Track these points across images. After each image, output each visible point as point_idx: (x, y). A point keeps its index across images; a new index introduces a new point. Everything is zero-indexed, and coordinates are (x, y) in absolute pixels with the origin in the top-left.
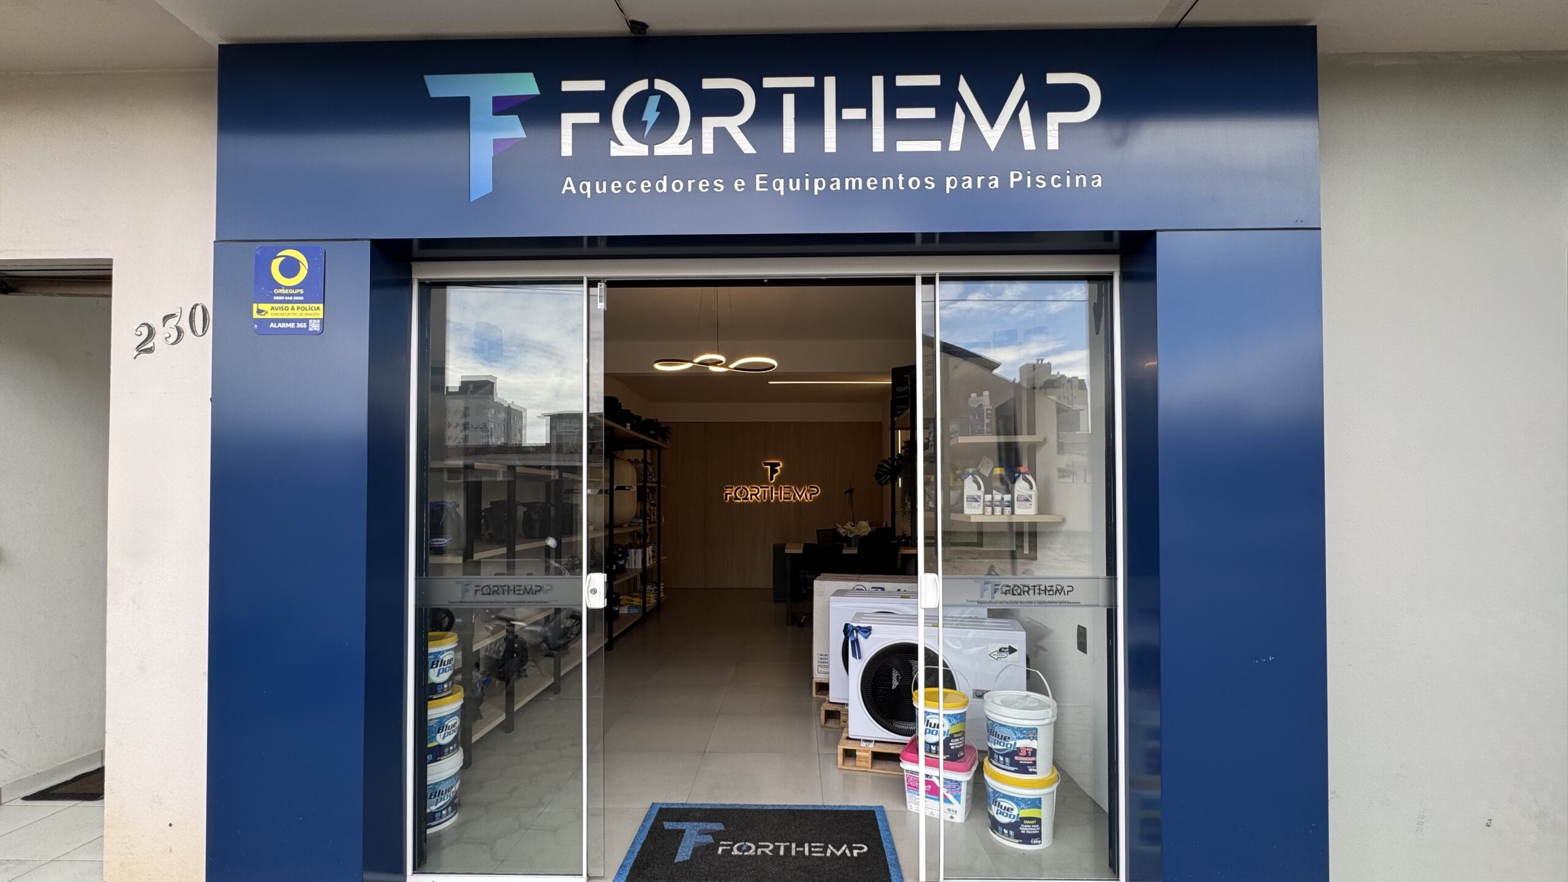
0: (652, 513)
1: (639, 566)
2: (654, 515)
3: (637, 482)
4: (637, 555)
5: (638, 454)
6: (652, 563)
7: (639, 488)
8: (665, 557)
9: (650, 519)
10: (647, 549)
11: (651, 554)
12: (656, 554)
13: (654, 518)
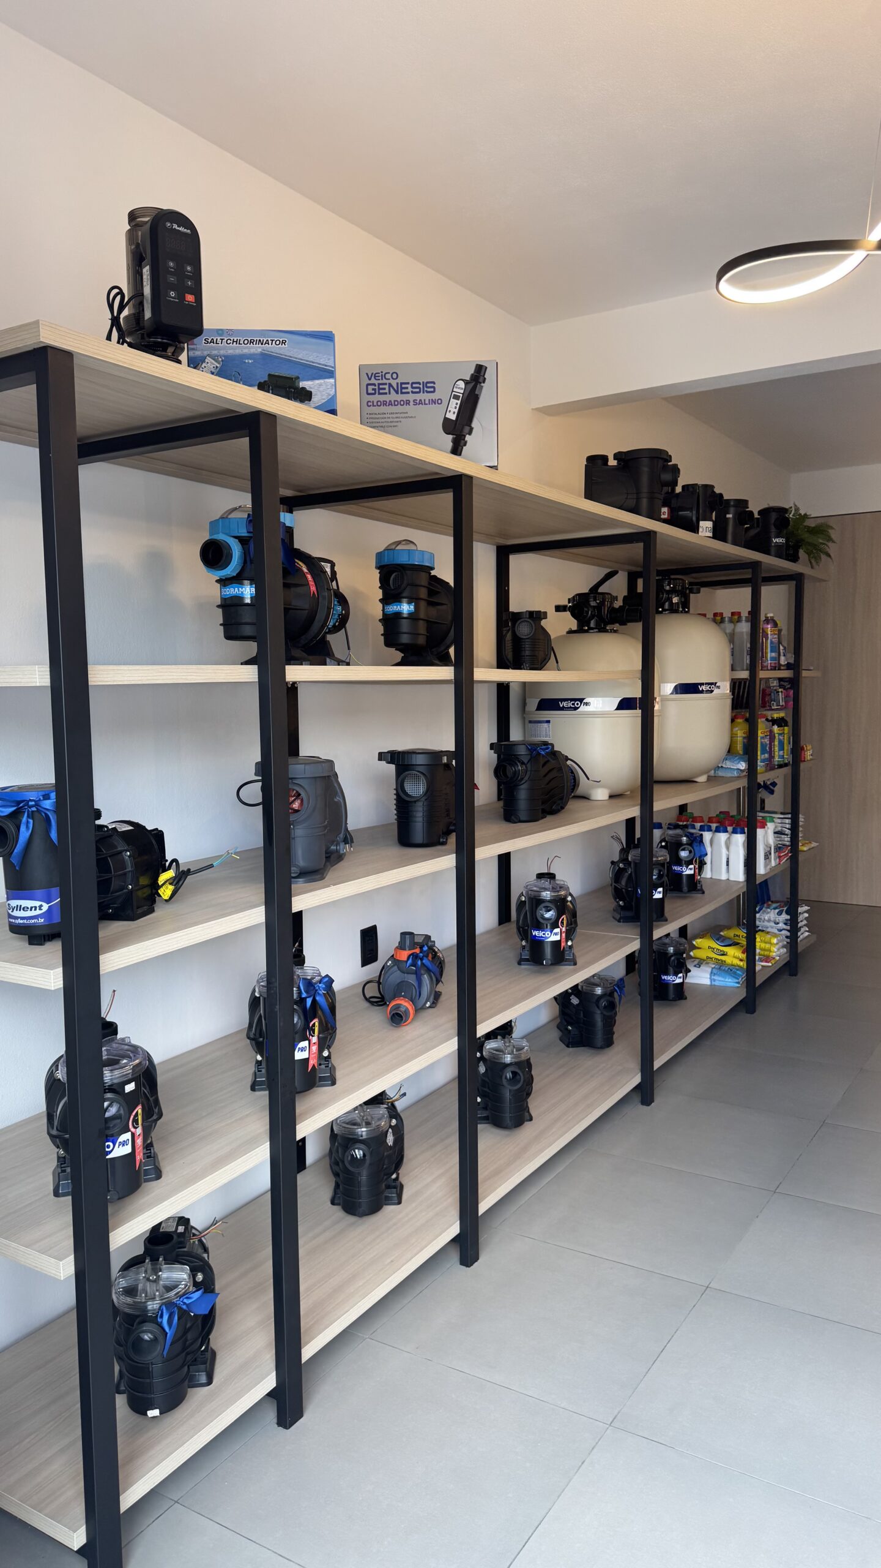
0: (776, 743)
1: (738, 874)
2: (782, 748)
3: (733, 669)
4: (732, 848)
5: (737, 599)
6: (773, 864)
7: (735, 685)
8: (814, 844)
9: (771, 757)
10: (760, 832)
11: (771, 840)
12: (787, 840)
13: (782, 754)
